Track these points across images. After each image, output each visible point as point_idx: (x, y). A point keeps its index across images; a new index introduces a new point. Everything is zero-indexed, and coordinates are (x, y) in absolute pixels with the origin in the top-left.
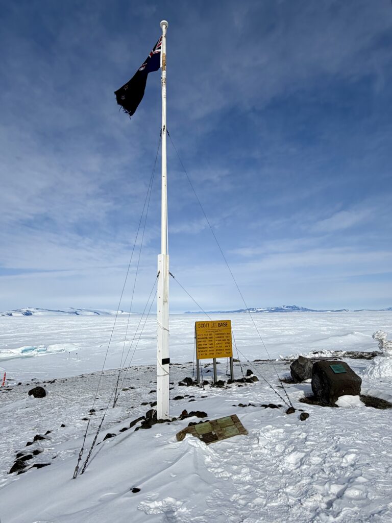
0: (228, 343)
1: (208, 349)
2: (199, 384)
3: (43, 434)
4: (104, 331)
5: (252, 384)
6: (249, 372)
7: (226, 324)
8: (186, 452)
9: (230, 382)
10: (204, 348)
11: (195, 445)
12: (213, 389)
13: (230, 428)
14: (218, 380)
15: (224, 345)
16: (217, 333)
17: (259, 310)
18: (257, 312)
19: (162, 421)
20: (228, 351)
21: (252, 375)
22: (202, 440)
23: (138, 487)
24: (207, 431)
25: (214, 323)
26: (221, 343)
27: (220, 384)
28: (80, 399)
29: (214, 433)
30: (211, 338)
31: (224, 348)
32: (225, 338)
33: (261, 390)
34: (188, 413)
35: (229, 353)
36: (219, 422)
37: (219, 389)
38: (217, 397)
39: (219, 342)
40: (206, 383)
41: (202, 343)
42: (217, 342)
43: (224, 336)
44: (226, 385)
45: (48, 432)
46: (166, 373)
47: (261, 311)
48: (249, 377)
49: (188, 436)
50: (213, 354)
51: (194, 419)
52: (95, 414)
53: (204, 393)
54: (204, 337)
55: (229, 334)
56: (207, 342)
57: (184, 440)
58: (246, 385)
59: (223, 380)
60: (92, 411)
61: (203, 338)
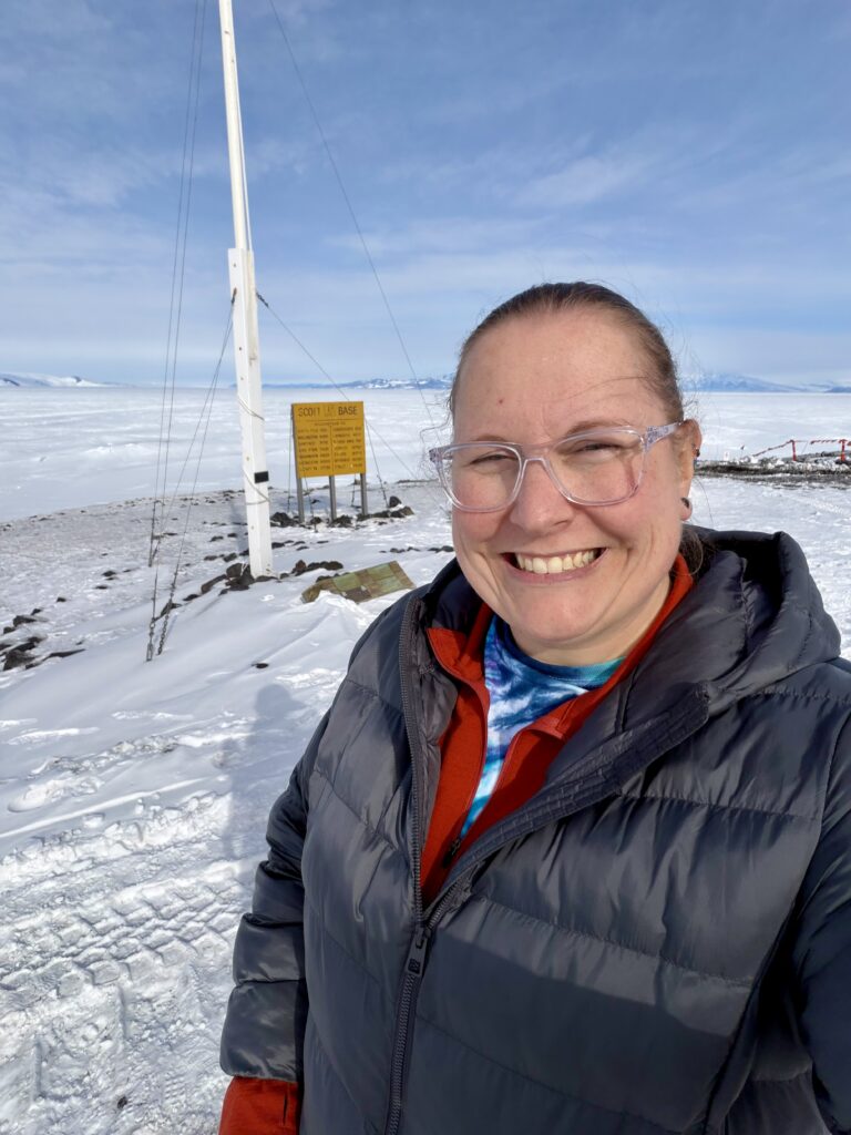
0: (359, 447)
1: (319, 459)
2: (304, 523)
3: (27, 613)
4: (41, 426)
5: (402, 520)
6: (394, 501)
7: (353, 411)
8: (326, 615)
9: (362, 517)
10: (309, 456)
11: (338, 604)
12: (333, 529)
13: (388, 580)
14: (339, 516)
15: (349, 451)
16: (336, 426)
17: (394, 383)
18: (390, 387)
19: (263, 579)
20: (357, 463)
21: (400, 506)
22: (346, 598)
23: (264, 662)
24: (353, 585)
25: (330, 406)
26: (346, 448)
27: (344, 522)
28: (65, 557)
29: (363, 588)
30: (326, 436)
31: (349, 455)
32: (352, 438)
33: (422, 528)
34: (307, 564)
35: (359, 464)
36: (370, 573)
37: (345, 530)
38: (347, 542)
39: (342, 445)
40: (318, 520)
41: (307, 447)
42: (335, 445)
43: (351, 433)
44: (354, 523)
45: (36, 611)
46: (263, 499)
47: (398, 386)
48: (394, 509)
49: (323, 594)
50: (328, 467)
51: (322, 572)
52: (117, 578)
53: (320, 537)
54: (310, 434)
55: (360, 429)
56: (317, 446)
57: (317, 600)
58: (392, 521)
59: (349, 515)
60: (109, 574)
61: (308, 437)
